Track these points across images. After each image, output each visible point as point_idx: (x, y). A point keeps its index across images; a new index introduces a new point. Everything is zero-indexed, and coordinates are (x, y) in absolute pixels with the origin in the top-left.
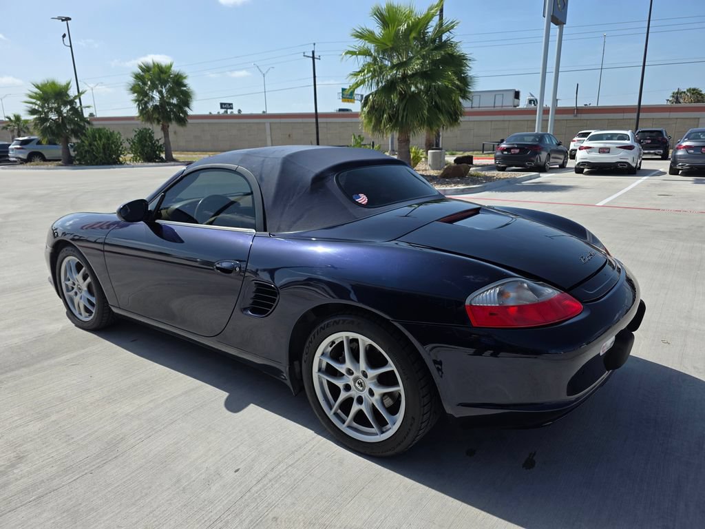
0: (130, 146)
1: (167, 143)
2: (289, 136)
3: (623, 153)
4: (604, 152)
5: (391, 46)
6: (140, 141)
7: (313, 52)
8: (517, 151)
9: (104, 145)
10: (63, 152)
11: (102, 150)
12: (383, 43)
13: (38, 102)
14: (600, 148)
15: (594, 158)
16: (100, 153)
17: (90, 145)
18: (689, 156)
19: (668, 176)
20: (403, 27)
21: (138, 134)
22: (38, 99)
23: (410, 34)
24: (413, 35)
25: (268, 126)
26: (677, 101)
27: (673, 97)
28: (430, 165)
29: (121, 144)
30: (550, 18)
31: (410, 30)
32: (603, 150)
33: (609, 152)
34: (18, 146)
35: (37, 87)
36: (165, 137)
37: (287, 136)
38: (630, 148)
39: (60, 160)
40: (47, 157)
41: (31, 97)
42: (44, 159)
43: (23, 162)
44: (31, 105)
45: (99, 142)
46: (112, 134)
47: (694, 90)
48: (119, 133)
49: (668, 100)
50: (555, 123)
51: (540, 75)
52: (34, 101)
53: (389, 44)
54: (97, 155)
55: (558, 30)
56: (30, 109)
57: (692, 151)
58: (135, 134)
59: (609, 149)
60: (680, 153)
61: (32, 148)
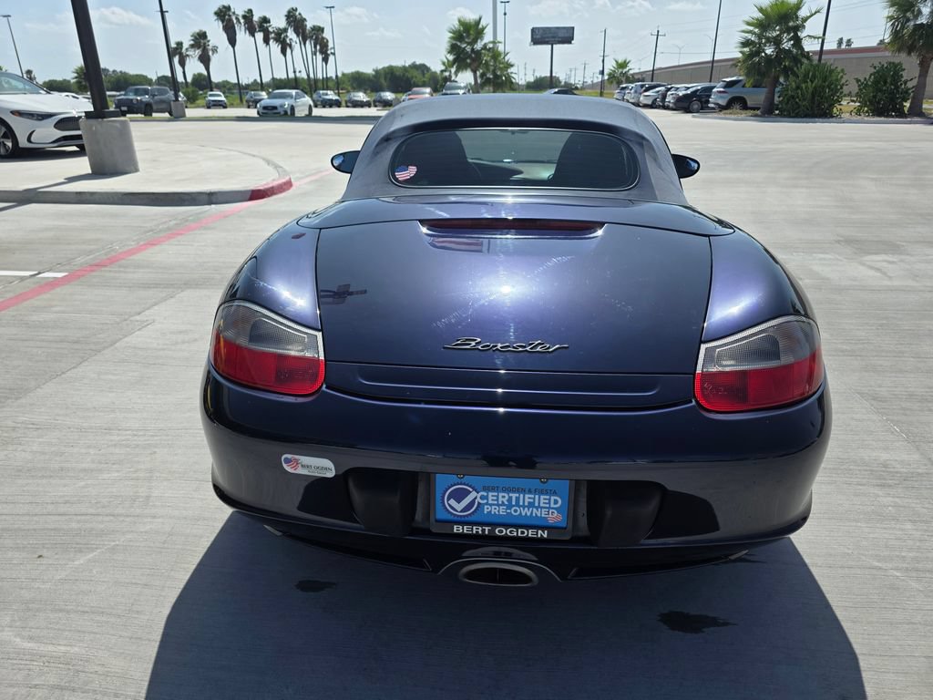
0: (857, 91)
1: (921, 86)
6: (876, 82)
9: (815, 88)
10: (766, 98)
11: (809, 96)
13: (756, 30)
16: (804, 100)
17: (798, 88)
21: (878, 72)
22: (756, 27)
29: (842, 88)
34: (722, 89)
35: (761, 10)
36: (920, 76)
39: (758, 109)
40: (749, 103)
41: (748, 24)
42: (745, 107)
43: (722, 108)
44: (746, 35)
45: (810, 83)
46: (831, 71)
48: (842, 70)
52: (751, 28)
54: (800, 103)
56: (743, 40)
58: (873, 70)
61: (735, 91)
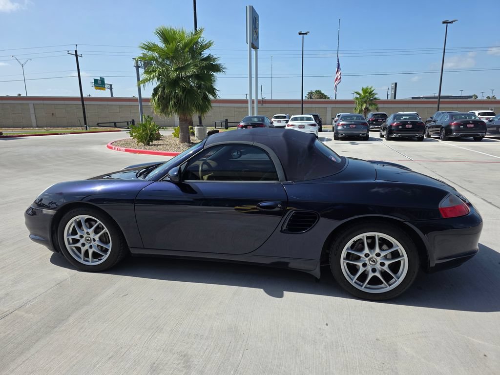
2: (53, 114)
3: (312, 128)
4: (301, 128)
5: (172, 55)
7: (76, 51)
12: (167, 53)
14: (299, 126)
18: (344, 130)
19: (334, 141)
20: (181, 45)
23: (185, 49)
24: (187, 49)
25: (31, 107)
26: (311, 98)
27: (308, 95)
28: (197, 137)
30: (251, 45)
31: (186, 45)
32: (301, 127)
33: (304, 128)
37: (51, 114)
38: (314, 125)
47: (318, 91)
50: (258, 109)
51: (249, 79)
53: (171, 54)
55: (255, 52)
57: (345, 127)
59: (304, 126)
60: (340, 128)
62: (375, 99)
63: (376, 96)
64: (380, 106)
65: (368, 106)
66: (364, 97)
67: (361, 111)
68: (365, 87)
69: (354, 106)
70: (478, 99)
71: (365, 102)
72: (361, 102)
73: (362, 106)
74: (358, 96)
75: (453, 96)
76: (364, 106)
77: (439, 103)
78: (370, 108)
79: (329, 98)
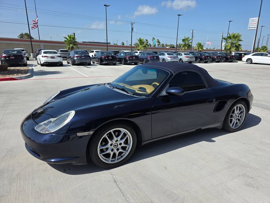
3: (60, 58)
8: (13, 58)
15: (50, 60)
18: (78, 60)
26: (22, 38)
27: (20, 36)
32: (52, 58)
33: (54, 58)
49: (18, 37)
60: (75, 58)
62: (76, 42)
63: (76, 40)
64: (79, 46)
65: (73, 45)
66: (70, 41)
67: (69, 48)
68: (69, 35)
69: (65, 45)
70: (111, 44)
71: (71, 43)
72: (69, 43)
73: (69, 46)
74: (66, 40)
75: (101, 42)
76: (71, 45)
77: (107, 46)
78: (75, 47)
79: (33, 39)
